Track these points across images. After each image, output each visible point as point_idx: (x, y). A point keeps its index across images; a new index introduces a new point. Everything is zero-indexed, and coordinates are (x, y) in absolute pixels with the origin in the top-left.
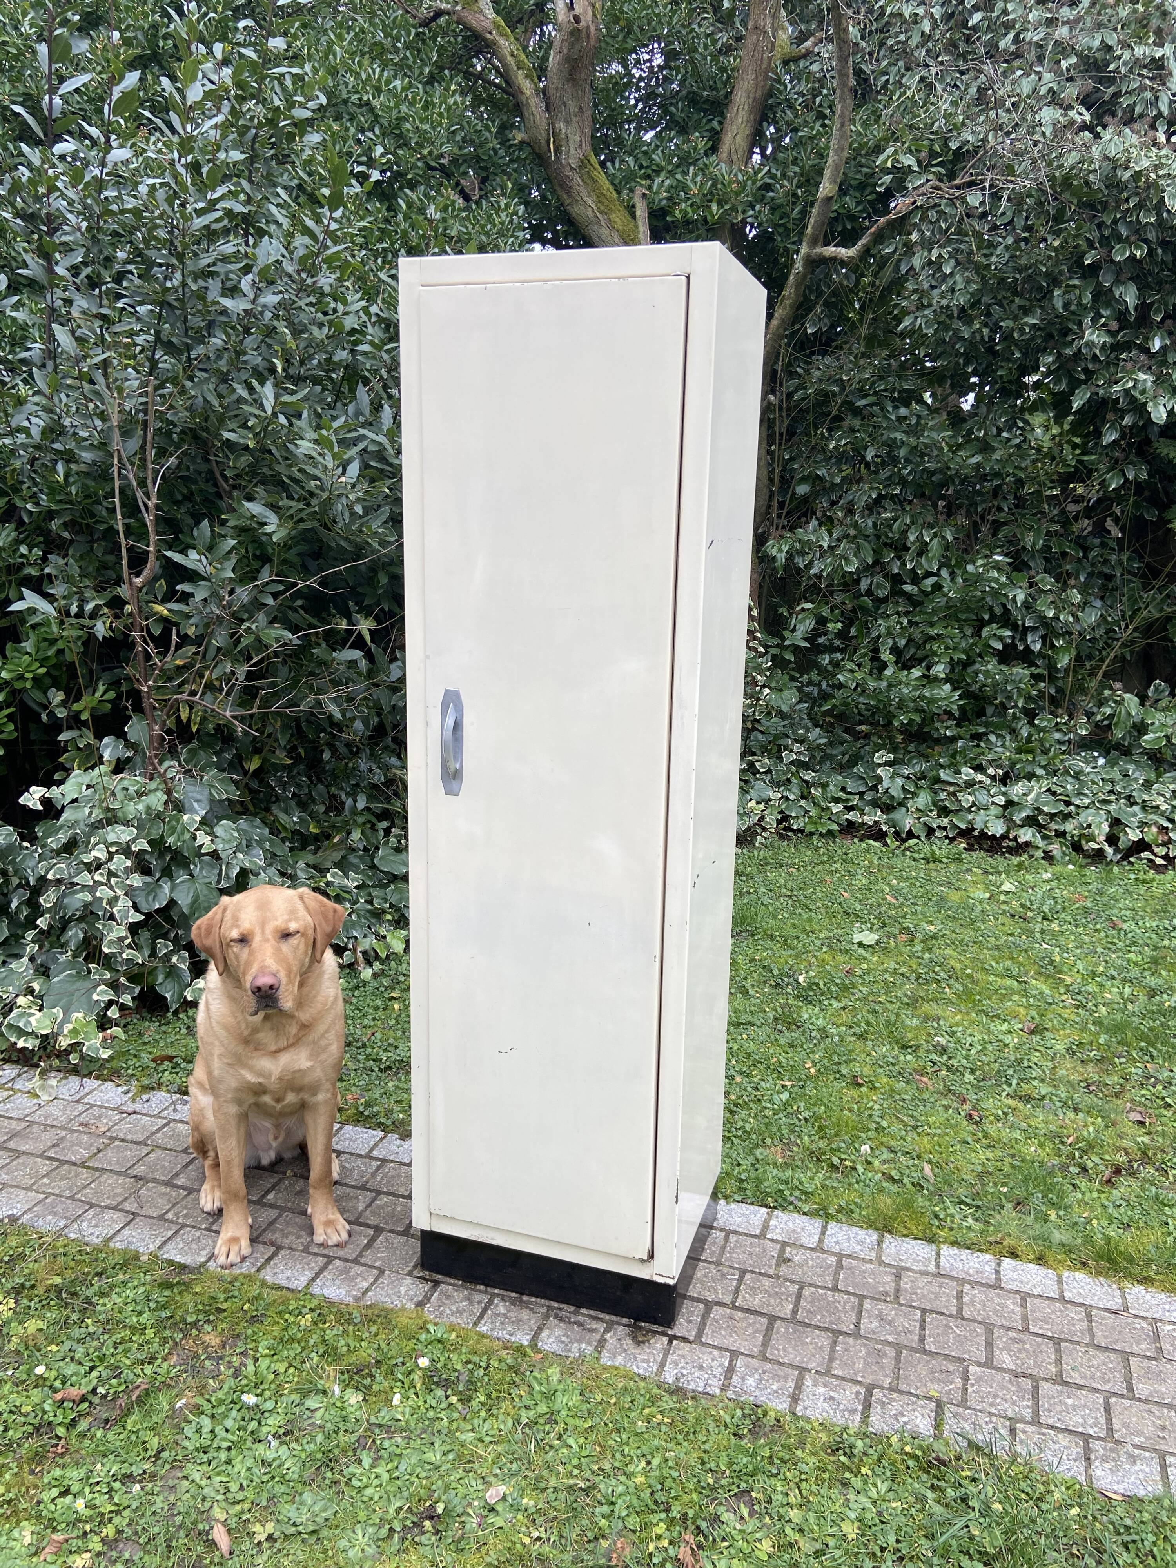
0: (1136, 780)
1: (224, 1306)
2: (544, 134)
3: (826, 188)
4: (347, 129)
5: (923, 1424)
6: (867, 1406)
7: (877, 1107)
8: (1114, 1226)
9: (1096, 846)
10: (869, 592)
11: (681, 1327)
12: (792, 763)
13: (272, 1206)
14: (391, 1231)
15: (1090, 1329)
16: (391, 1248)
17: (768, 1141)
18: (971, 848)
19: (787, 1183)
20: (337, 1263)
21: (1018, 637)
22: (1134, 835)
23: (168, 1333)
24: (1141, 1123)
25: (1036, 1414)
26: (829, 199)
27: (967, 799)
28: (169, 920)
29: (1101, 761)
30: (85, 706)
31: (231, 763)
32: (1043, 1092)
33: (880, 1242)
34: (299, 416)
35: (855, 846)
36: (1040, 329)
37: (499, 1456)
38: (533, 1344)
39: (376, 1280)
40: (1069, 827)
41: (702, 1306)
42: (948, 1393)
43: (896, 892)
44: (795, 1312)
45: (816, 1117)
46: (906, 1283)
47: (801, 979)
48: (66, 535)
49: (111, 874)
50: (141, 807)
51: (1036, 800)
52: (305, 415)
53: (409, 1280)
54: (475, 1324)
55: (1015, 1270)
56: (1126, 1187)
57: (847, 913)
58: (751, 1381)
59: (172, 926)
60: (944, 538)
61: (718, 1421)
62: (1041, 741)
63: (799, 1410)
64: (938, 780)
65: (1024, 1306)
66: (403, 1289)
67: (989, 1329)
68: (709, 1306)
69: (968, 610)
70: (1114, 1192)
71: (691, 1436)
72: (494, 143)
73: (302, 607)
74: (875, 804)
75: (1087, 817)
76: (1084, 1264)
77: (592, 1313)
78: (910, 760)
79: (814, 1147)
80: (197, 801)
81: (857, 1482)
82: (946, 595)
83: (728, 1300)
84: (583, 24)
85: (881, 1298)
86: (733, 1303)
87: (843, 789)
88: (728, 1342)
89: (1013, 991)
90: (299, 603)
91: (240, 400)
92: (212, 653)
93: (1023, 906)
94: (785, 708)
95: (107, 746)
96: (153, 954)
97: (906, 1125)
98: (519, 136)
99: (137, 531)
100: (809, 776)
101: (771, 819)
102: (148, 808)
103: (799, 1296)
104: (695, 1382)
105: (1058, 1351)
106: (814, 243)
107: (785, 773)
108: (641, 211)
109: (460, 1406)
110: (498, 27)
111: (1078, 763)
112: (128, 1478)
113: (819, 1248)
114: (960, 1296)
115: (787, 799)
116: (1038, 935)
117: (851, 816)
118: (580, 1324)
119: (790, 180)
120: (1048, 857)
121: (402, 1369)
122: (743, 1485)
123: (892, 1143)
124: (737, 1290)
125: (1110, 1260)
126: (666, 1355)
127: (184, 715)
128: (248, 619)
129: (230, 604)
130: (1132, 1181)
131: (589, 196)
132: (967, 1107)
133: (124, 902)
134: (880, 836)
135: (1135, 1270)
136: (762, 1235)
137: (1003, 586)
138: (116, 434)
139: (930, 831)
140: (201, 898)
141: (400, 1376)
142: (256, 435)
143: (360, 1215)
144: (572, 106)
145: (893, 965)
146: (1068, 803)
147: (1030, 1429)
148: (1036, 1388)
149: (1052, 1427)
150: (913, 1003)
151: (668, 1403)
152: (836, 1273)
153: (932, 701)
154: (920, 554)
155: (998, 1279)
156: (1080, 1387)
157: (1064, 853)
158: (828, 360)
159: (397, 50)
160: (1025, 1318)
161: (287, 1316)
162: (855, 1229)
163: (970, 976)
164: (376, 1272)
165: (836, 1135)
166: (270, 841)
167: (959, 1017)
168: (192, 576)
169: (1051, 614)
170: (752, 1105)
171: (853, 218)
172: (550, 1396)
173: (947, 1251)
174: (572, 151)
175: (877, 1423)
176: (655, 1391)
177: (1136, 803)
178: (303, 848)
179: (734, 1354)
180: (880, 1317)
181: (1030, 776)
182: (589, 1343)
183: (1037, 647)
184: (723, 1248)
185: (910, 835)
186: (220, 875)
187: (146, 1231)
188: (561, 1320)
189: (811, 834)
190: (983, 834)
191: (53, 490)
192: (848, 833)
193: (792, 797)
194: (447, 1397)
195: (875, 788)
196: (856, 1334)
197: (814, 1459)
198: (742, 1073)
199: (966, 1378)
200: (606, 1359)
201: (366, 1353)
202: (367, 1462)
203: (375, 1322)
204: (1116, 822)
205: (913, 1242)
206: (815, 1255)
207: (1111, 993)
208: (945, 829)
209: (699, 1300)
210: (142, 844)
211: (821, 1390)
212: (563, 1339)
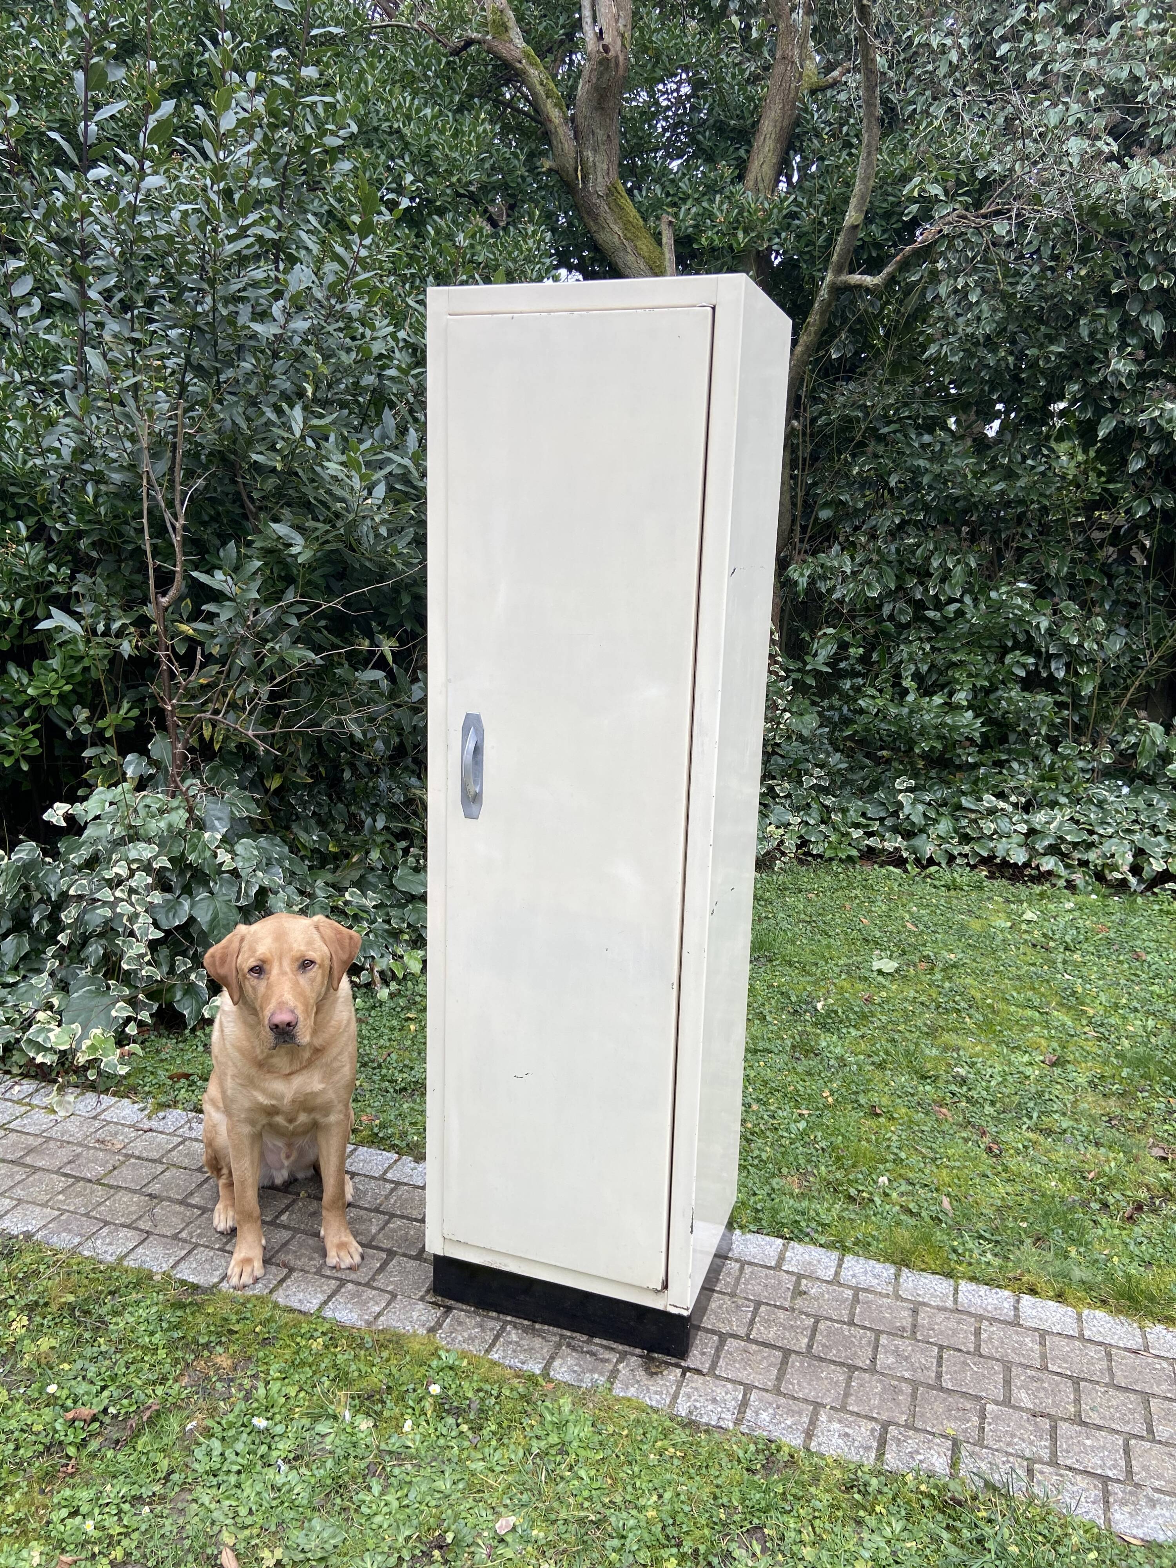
0: (1161, 810)
1: (236, 1328)
2: (572, 162)
3: (852, 216)
4: (377, 156)
5: (939, 1463)
6: (882, 1443)
7: (895, 1138)
8: (1135, 1264)
9: (1120, 876)
10: (891, 618)
11: (696, 1358)
12: (812, 787)
13: (286, 1227)
14: (404, 1255)
15: (1110, 1369)
16: (403, 1272)
17: (785, 1171)
18: (991, 876)
19: (803, 1214)
20: (350, 1286)
21: (1042, 664)
22: (1158, 866)
23: (179, 1354)
24: (1164, 1159)
25: (1054, 1454)
26: (855, 227)
27: (988, 826)
28: (189, 937)
29: (1125, 790)
30: (109, 723)
31: (252, 782)
32: (1064, 1126)
33: (897, 1276)
34: (327, 439)
35: (875, 872)
36: (1065, 357)
37: (509, 1486)
38: (545, 1374)
39: (388, 1304)
40: (1092, 856)
41: (716, 1338)
42: (965, 1431)
43: (916, 920)
44: (810, 1346)
45: (834, 1147)
46: (923, 1319)
47: (819, 1006)
48: (94, 554)
49: (132, 891)
50: (162, 824)
51: (1059, 829)
52: (332, 438)
53: (421, 1305)
54: (487, 1351)
55: (1034, 1307)
56: (1147, 1224)
57: (866, 940)
58: (765, 1416)
59: (192, 943)
60: (967, 565)
61: (731, 1455)
62: (1064, 769)
63: (813, 1446)
64: (959, 807)
65: (1043, 1344)
66: (415, 1315)
67: (1007, 1367)
68: (723, 1338)
69: (991, 637)
70: (1136, 1229)
71: (704, 1471)
72: (522, 171)
73: (325, 627)
74: (895, 830)
75: (1111, 846)
76: (1104, 1302)
77: (605, 1342)
78: (931, 787)
79: (831, 1177)
80: (219, 819)
81: (871, 1521)
82: (969, 621)
83: (742, 1332)
84: (612, 53)
85: (897, 1333)
86: (748, 1335)
87: (864, 815)
88: (742, 1376)
89: (1035, 1023)
90: (323, 623)
91: (269, 423)
92: (235, 672)
93: (1045, 935)
94: (805, 733)
95: (130, 763)
96: (172, 971)
97: (924, 1157)
98: (547, 164)
99: (164, 552)
100: (829, 801)
101: (790, 843)
102: (170, 826)
103: (814, 1329)
104: (708, 1415)
105: (1077, 1390)
106: (839, 271)
107: (804, 798)
108: (667, 238)
109: (470, 1434)
110: (528, 56)
111: (1101, 791)
112: (137, 1500)
113: (835, 1281)
114: (978, 1333)
115: (807, 823)
116: (1060, 966)
117: (871, 842)
118: (592, 1354)
119: (816, 208)
120: (1071, 886)
121: (413, 1395)
122: (756, 1521)
123: (911, 1175)
124: (752, 1322)
125: (1131, 1298)
126: (679, 1388)
127: (207, 733)
128: (272, 640)
129: (254, 625)
130: (1153, 1218)
131: (616, 223)
132: (987, 1139)
133: (144, 919)
134: (900, 862)
135: (1157, 1309)
136: (778, 1267)
137: (1027, 613)
138: (146, 456)
139: (951, 859)
140: (221, 915)
141: (411, 1403)
142: (284, 457)
143: (373, 1238)
144: (601, 134)
145: (912, 994)
146: (1091, 832)
147: (1047, 1469)
148: (1054, 1428)
149: (1070, 1469)
150: (932, 1032)
151: (681, 1436)
152: (853, 1307)
153: (954, 728)
154: (943, 580)
155: (1017, 1316)
156: (1099, 1428)
157: (1087, 882)
158: (852, 386)
159: (428, 79)
160: (1043, 1356)
161: (298, 1339)
162: (872, 1262)
163: (991, 1006)
164: (388, 1296)
165: (854, 1166)
166: (290, 859)
167: (979, 1048)
168: (218, 596)
169: (1075, 641)
170: (768, 1133)
171: (878, 246)
172: (561, 1426)
173: (965, 1286)
174: (600, 179)
175: (892, 1460)
176: (668, 1423)
177: (1160, 833)
178: (322, 867)
179: (748, 1388)
180: (897, 1353)
181: (1053, 804)
182: (601, 1374)
183: (1061, 674)
184: (738, 1279)
185: (931, 862)
186: (239, 892)
187: (160, 1250)
188: (574, 1349)
189: (831, 859)
190: (1005, 863)
191: (83, 510)
192: (868, 859)
193: (812, 822)
194: (458, 1425)
195: (895, 814)
196: (872, 1370)
197: (827, 1496)
198: (758, 1100)
199: (983, 1417)
200: (618, 1390)
201: (377, 1378)
202: (376, 1489)
203: (386, 1347)
204: (1140, 853)
205: (931, 1277)
206: (831, 1288)
207: (1134, 1026)
208: (966, 856)
209: (713, 1332)
210: (164, 862)
211: (836, 1426)
212: (575, 1368)
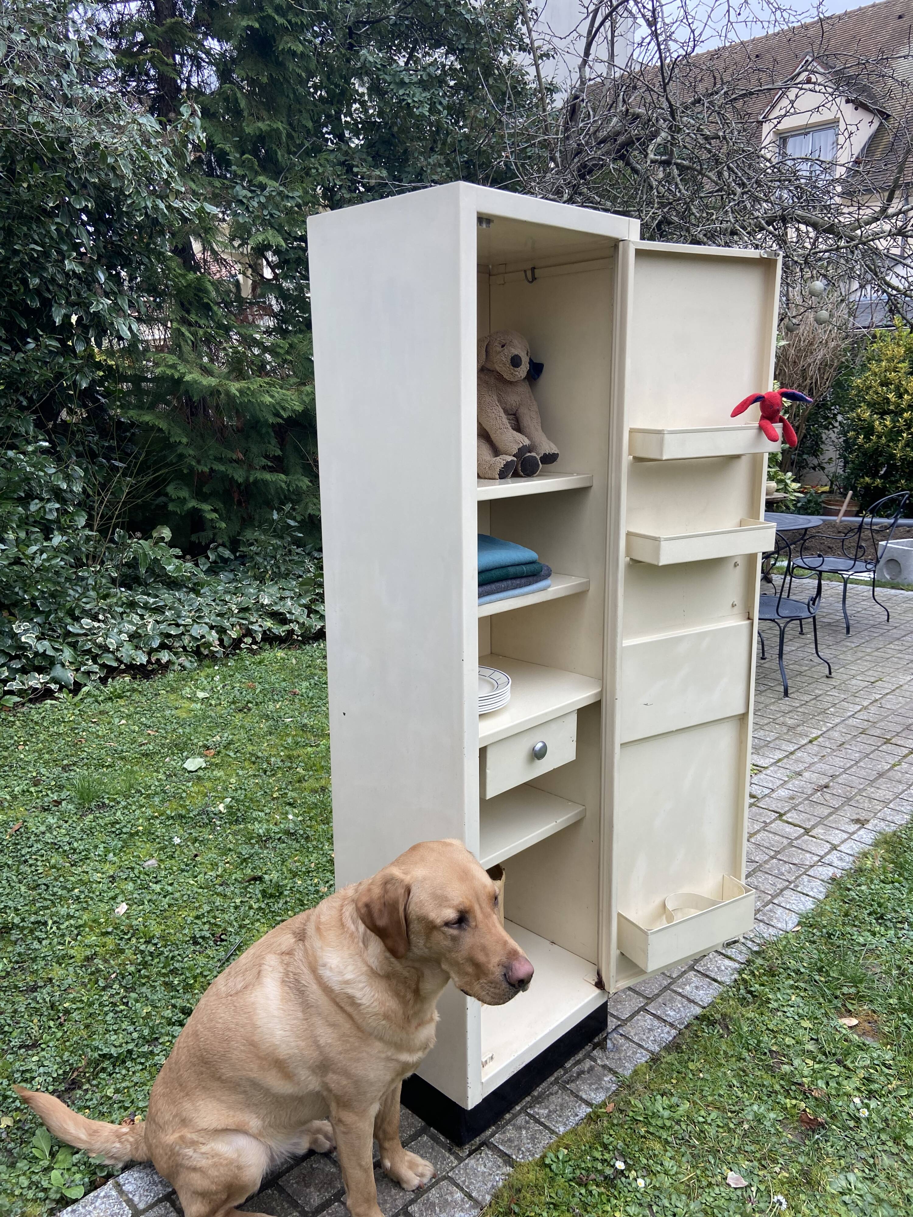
6: (707, 976)
38: (593, 1106)
54: (554, 1133)
63: (703, 1004)
104: (663, 1037)
175: (725, 978)
179: (643, 1010)
182: (605, 1075)
188: (571, 1081)
200: (625, 1072)
212: (594, 1087)
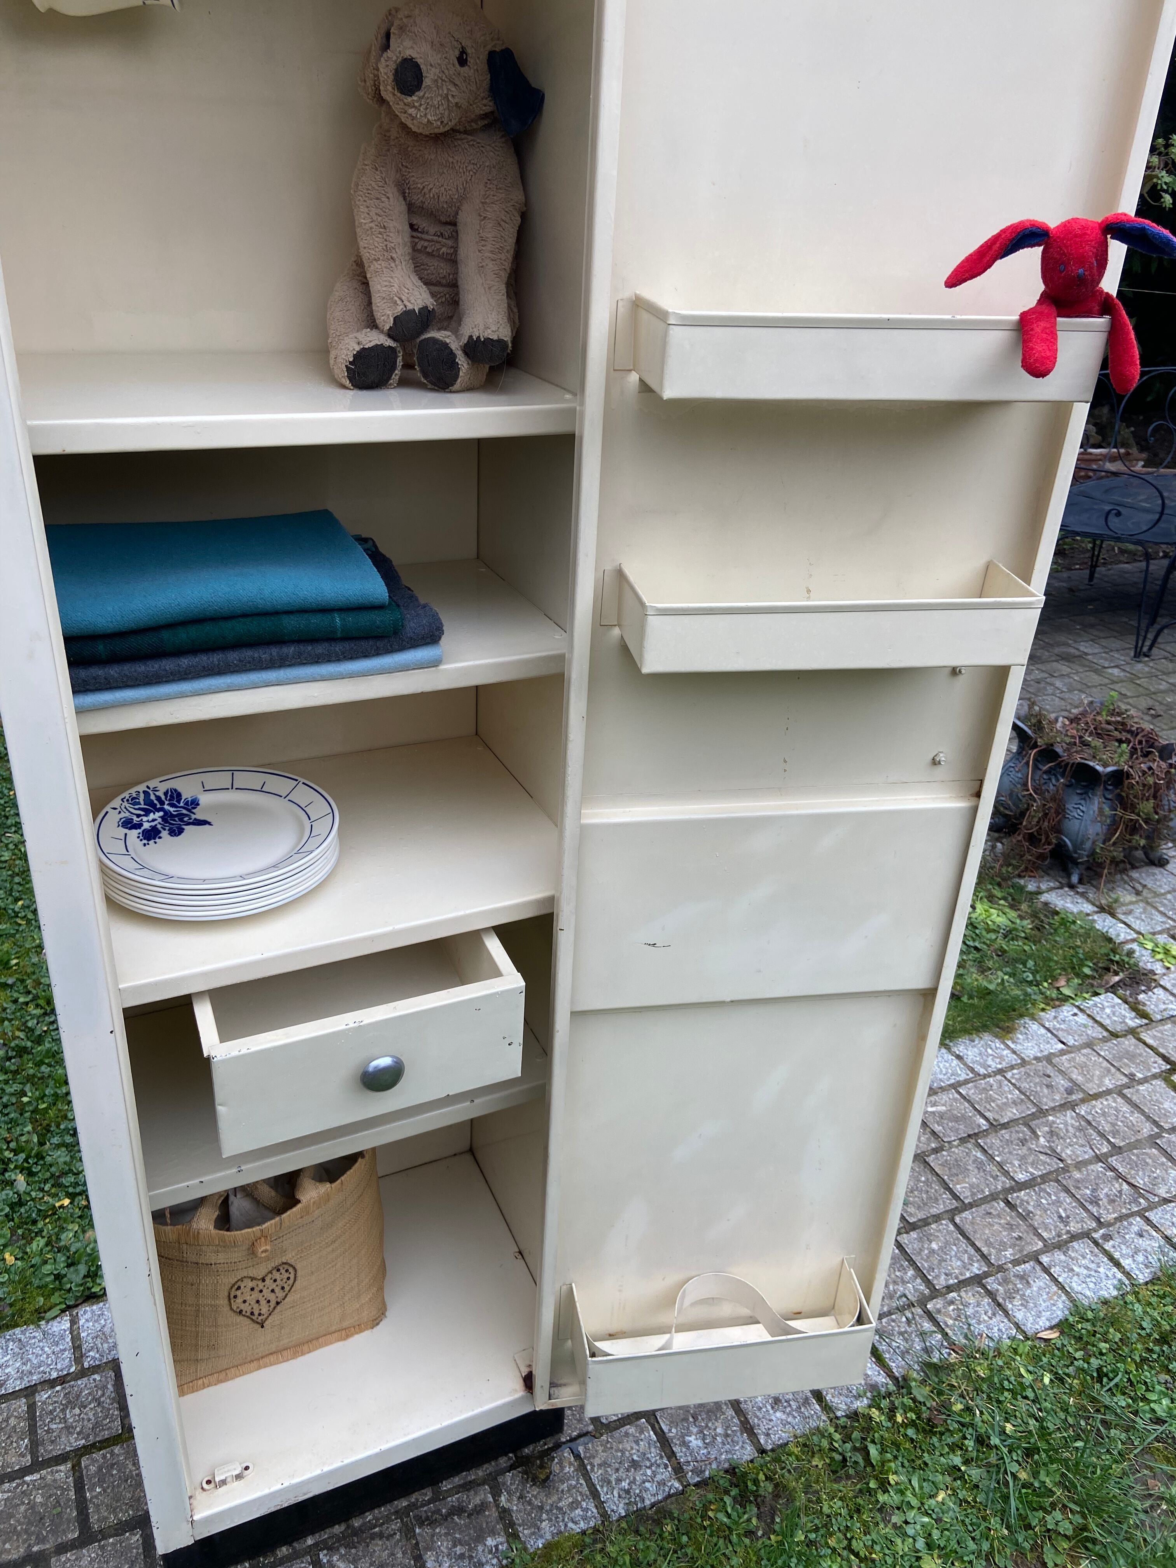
63: (765, 1442)
104: (647, 1490)
126: (587, 1477)
179: (649, 1416)
182: (493, 1533)
188: (429, 1518)
200: (532, 1541)
212: (459, 1550)
